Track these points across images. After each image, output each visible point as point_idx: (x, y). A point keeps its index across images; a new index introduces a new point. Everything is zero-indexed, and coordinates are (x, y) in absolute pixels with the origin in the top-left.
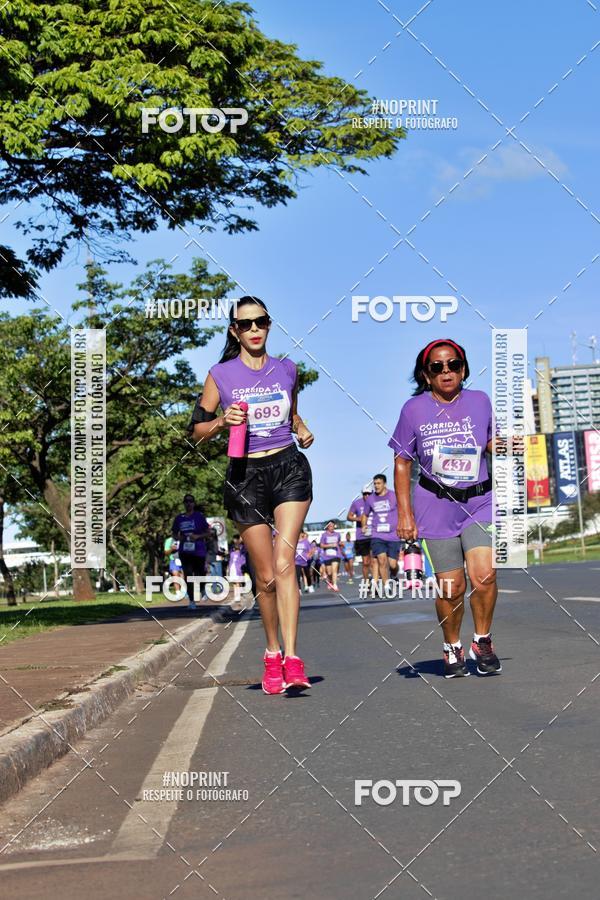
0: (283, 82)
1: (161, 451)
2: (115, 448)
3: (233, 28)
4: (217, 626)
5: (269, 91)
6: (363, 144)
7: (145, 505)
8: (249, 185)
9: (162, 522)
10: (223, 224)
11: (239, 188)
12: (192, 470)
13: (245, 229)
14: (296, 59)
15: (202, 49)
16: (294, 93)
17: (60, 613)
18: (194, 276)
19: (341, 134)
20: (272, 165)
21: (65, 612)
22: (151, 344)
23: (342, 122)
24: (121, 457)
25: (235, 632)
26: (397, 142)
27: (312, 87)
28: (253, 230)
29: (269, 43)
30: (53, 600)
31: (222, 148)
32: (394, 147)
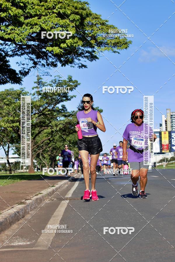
0: (97, 25)
1: (56, 131)
2: (43, 129)
3: (83, 9)
4: (70, 182)
5: (93, 28)
6: (119, 45)
7: (51, 146)
8: (85, 55)
9: (55, 151)
10: (77, 66)
11: (82, 56)
12: (64, 137)
13: (83, 68)
14: (101, 19)
15: (74, 15)
16: (100, 29)
17: (24, 177)
18: (68, 80)
19: (113, 42)
20: (92, 49)
21: (26, 176)
22: (55, 100)
23: (113, 38)
24: (44, 132)
25: (75, 185)
26: (129, 45)
27: (105, 28)
28: (86, 68)
29: (93, 14)
30: (22, 172)
31: (78, 44)
32: (128, 46)
